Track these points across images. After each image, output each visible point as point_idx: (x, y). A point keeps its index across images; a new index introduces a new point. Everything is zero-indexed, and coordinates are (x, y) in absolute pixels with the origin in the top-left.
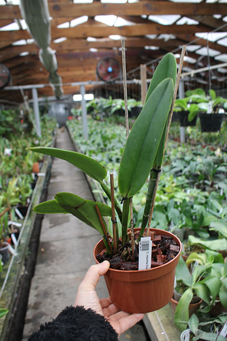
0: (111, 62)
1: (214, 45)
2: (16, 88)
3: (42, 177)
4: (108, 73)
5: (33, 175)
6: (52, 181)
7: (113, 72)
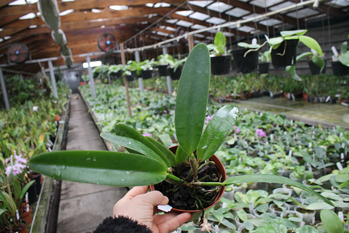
0: (109, 37)
2: (34, 61)
3: (62, 124)
4: (107, 45)
5: (56, 122)
6: (69, 132)
7: (111, 44)
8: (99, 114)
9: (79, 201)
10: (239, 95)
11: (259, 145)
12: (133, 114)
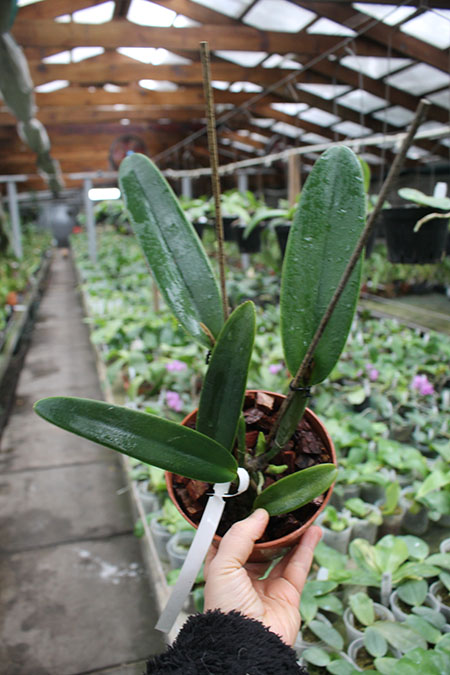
0: (132, 143)
3: (20, 312)
5: (8, 309)
8: (95, 298)
9: (29, 481)
10: (382, 287)
11: (417, 412)
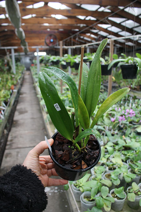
0: (53, 37)
1: (106, 30)
2: (3, 48)
3: (15, 92)
4: (51, 42)
5: (11, 91)
6: (21, 96)
7: (53, 42)
9: (18, 152)
10: (136, 87)
12: (64, 92)
